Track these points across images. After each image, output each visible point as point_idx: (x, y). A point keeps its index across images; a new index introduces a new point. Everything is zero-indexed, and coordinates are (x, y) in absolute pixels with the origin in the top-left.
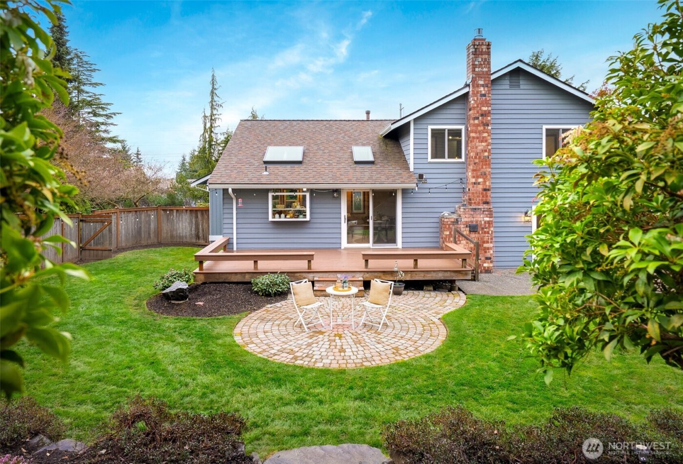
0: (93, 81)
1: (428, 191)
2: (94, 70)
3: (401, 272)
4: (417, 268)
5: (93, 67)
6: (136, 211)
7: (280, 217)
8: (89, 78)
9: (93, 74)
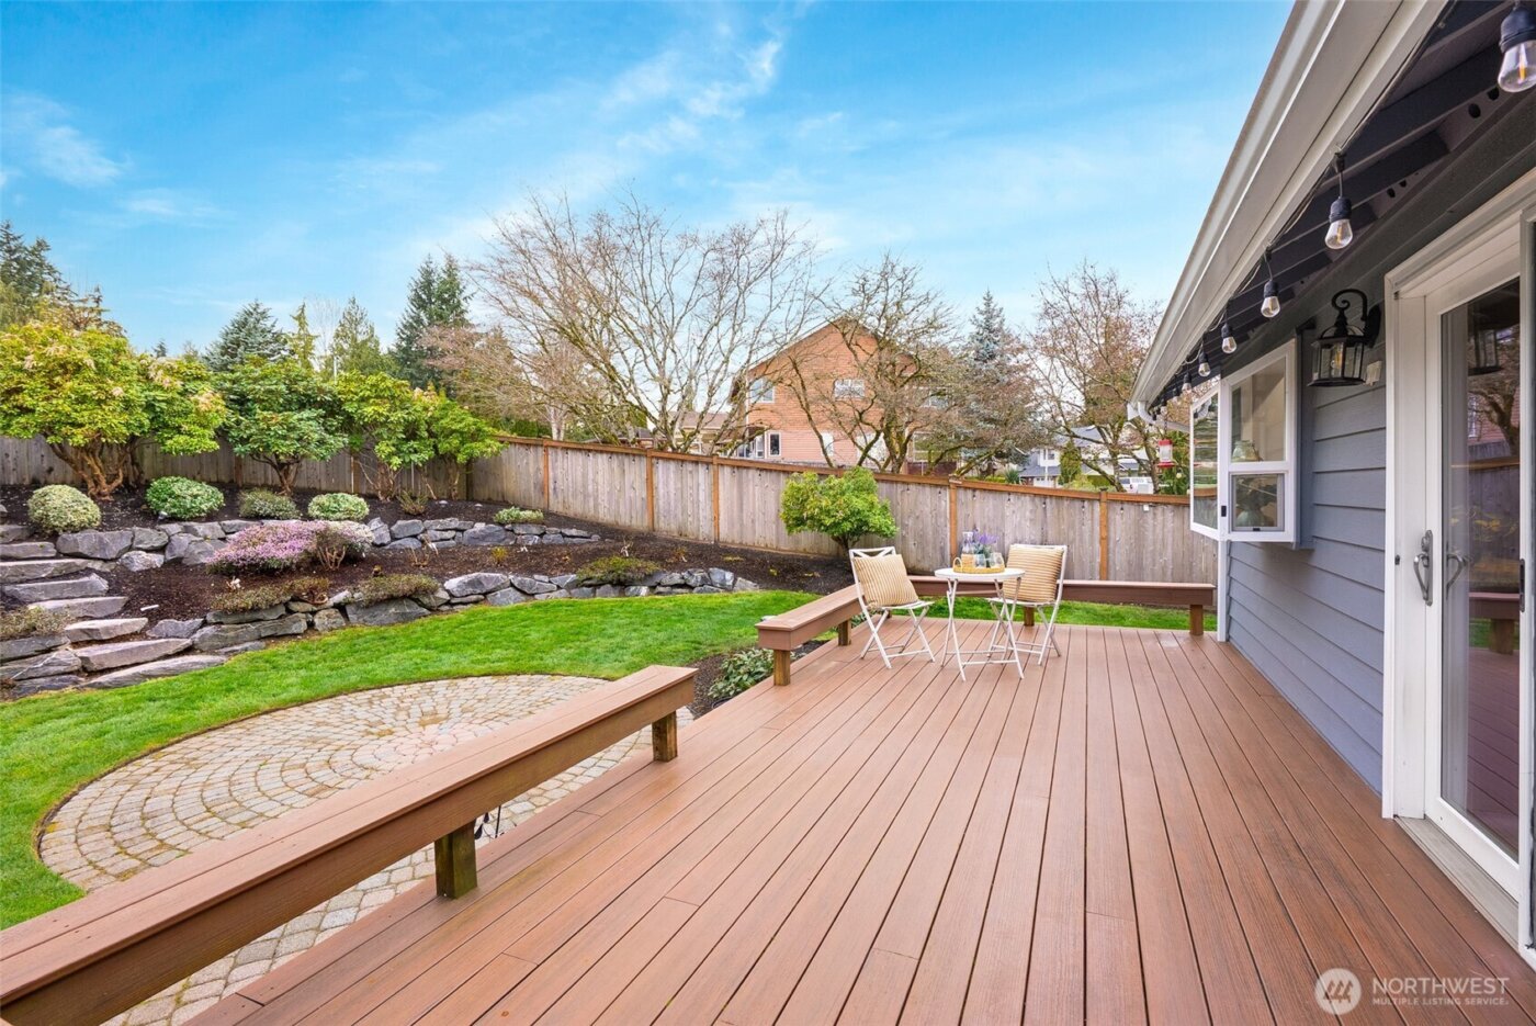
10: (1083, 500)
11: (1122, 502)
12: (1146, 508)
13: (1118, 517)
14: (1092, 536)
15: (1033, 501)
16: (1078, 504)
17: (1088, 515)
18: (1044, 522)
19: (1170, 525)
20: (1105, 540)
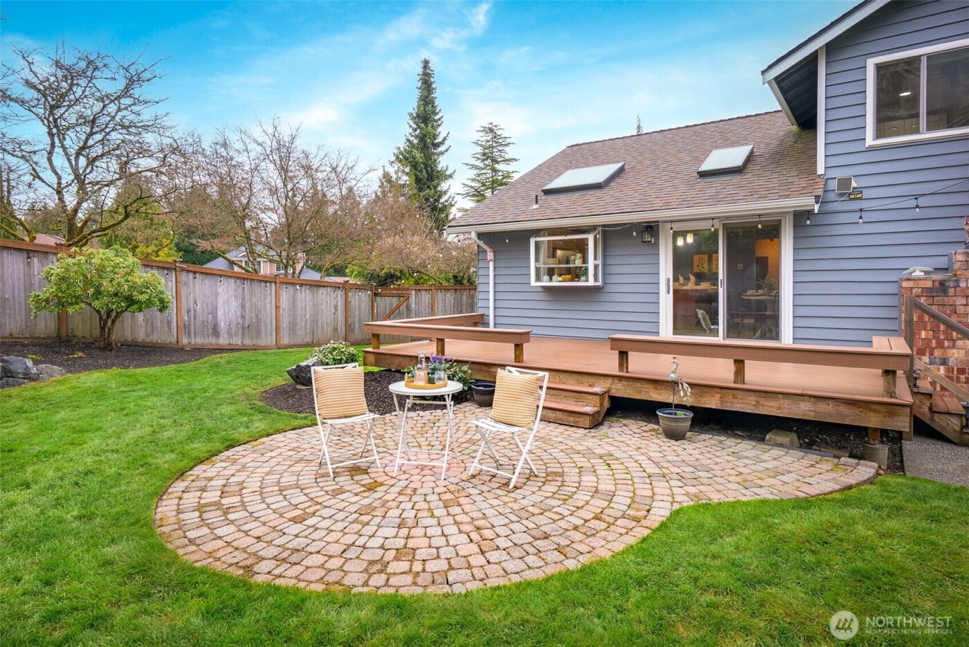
0: (507, 157)
1: (854, 217)
2: (507, 145)
3: (685, 386)
4: (744, 383)
5: (508, 141)
6: (456, 290)
7: (551, 280)
8: (503, 154)
9: (506, 149)
10: (266, 282)
11: (286, 283)
12: (298, 287)
13: (284, 293)
14: (271, 307)
15: (236, 282)
16: (263, 284)
17: (269, 292)
18: (243, 298)
19: (308, 298)
20: (277, 307)
